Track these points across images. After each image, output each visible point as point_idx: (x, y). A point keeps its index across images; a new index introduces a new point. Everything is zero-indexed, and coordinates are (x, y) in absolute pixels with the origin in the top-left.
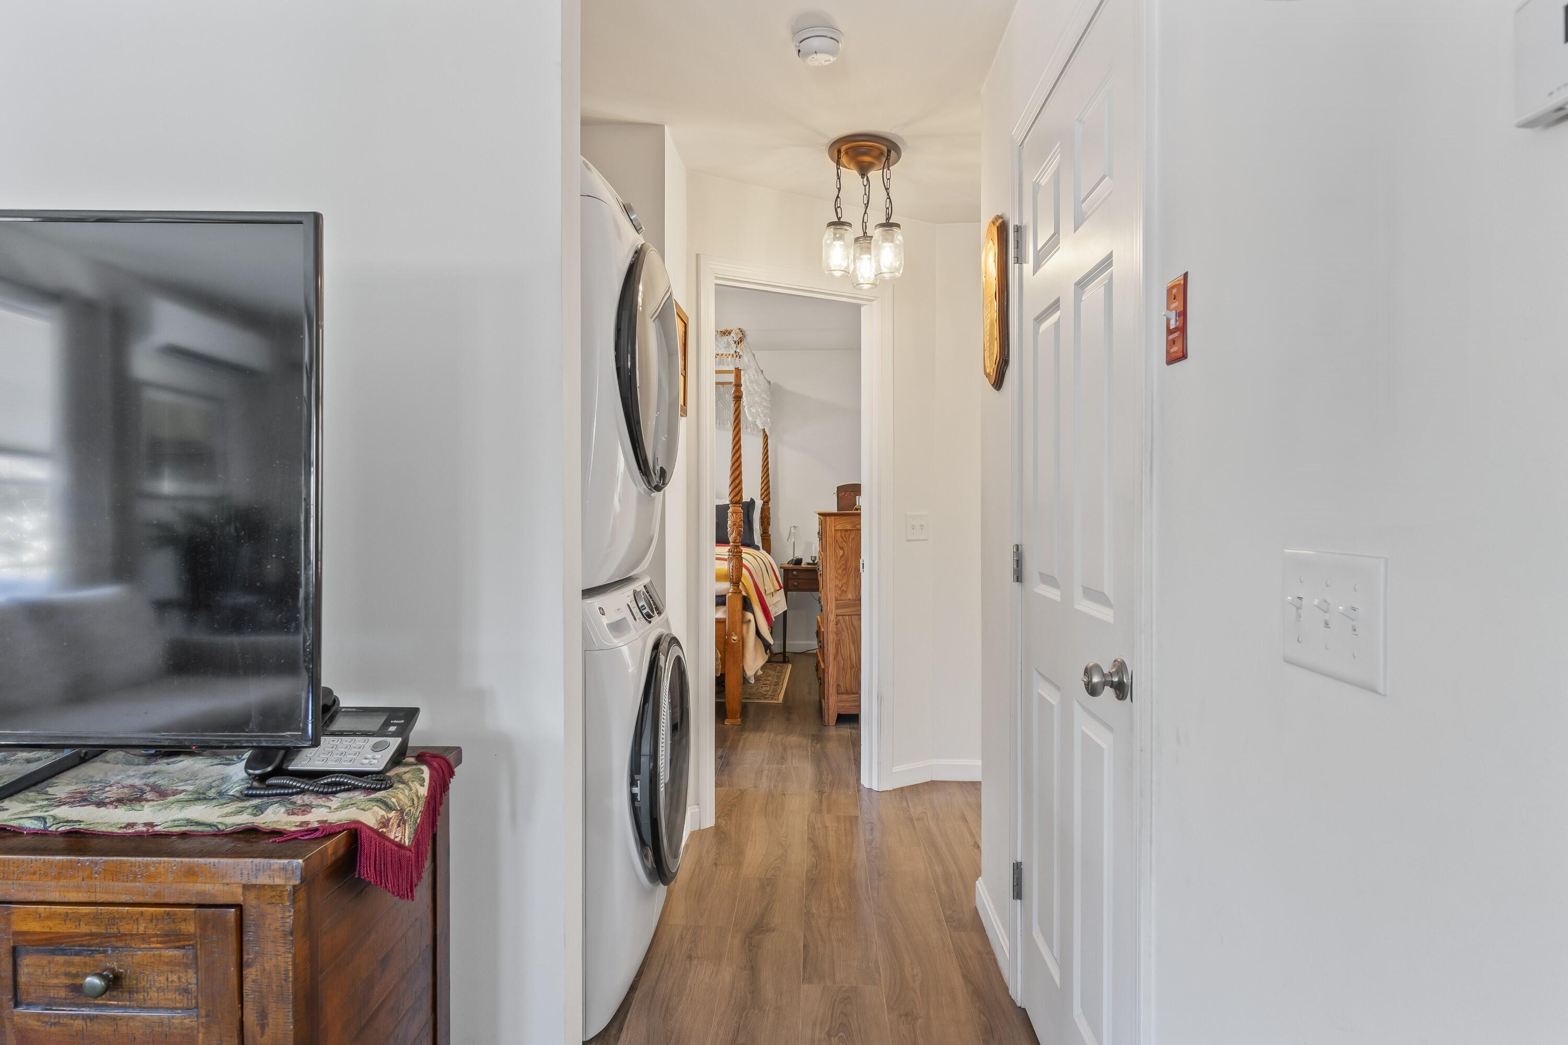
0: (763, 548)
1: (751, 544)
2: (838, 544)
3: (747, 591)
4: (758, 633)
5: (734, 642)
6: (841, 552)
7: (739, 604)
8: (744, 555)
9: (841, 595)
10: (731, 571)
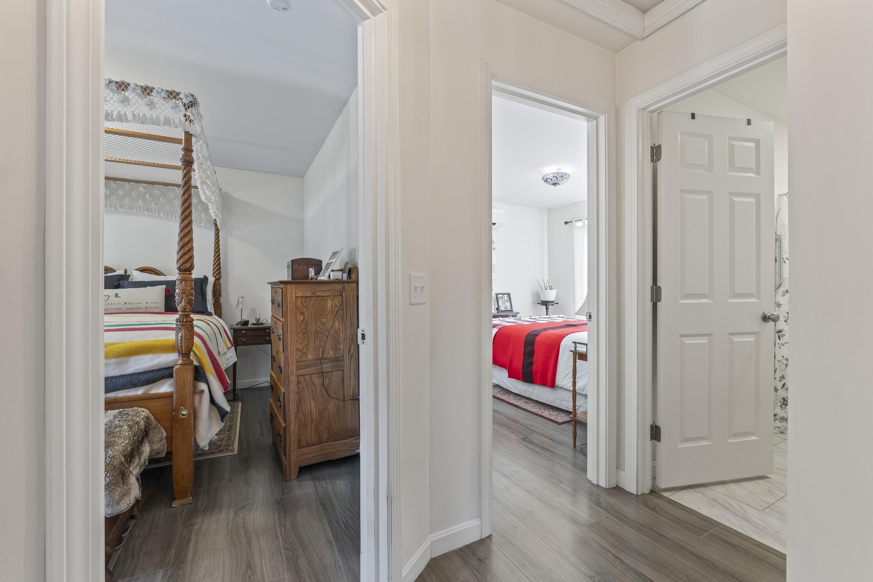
0: (216, 314)
1: (204, 312)
2: (299, 310)
3: (199, 360)
4: (212, 401)
5: (183, 417)
6: (302, 317)
7: (190, 376)
8: (195, 323)
9: (301, 357)
10: (179, 341)
